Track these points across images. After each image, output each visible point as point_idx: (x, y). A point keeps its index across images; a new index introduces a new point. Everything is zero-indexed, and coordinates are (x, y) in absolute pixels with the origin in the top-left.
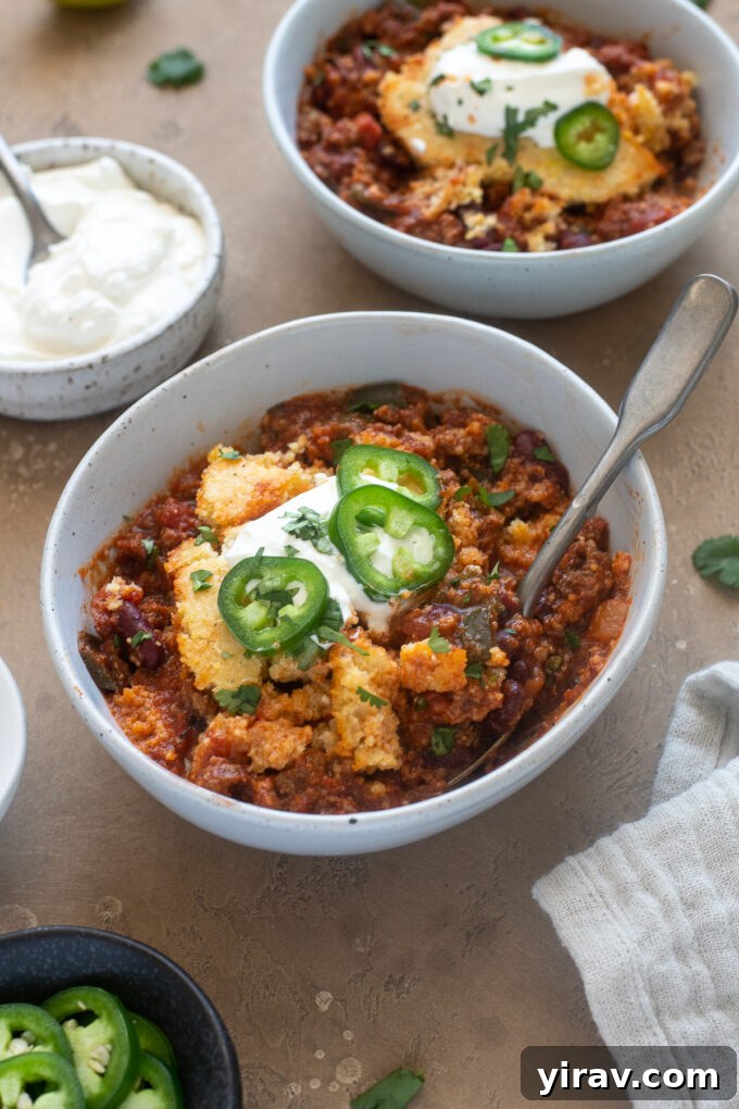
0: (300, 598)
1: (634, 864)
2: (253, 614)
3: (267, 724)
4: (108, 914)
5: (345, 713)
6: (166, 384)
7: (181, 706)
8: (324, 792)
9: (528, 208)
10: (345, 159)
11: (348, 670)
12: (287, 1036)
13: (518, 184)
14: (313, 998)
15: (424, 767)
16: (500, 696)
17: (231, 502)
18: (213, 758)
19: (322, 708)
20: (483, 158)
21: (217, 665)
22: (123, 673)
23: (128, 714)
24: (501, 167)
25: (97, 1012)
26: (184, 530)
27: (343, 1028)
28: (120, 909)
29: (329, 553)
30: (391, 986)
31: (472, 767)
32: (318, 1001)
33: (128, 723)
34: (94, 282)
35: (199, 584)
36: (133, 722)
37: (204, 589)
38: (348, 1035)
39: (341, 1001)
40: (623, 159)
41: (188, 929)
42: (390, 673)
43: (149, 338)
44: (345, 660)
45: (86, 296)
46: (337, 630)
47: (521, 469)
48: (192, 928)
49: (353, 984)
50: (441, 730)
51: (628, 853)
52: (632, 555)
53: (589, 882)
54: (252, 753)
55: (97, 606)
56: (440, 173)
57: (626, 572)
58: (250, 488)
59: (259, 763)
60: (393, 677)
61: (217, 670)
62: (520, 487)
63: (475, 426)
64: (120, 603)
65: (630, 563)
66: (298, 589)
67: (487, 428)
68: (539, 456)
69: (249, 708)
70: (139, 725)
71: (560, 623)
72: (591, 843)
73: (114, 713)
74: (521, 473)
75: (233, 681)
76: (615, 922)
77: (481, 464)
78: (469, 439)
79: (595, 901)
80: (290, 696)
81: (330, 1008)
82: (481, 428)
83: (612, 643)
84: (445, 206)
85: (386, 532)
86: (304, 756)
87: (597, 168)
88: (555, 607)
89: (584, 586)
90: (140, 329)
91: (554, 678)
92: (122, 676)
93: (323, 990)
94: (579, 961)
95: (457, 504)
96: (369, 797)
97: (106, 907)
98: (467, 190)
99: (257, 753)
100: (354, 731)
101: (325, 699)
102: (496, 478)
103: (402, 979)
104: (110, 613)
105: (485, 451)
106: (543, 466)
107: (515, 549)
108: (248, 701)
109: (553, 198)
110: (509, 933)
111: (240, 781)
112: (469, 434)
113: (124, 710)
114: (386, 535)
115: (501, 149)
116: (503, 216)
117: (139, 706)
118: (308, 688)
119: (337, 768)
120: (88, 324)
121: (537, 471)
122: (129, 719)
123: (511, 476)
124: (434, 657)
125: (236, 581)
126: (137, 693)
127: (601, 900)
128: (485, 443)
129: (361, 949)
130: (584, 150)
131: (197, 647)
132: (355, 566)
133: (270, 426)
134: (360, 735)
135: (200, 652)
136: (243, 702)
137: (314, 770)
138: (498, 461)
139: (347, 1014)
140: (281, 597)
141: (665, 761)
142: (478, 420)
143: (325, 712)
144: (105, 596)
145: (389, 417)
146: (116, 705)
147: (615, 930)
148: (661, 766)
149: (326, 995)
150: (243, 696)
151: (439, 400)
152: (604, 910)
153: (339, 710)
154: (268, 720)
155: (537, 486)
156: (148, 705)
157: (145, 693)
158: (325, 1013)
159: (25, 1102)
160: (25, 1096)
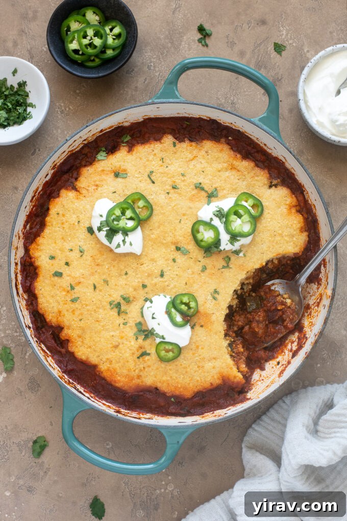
159: (89, 38)
160: (87, 38)
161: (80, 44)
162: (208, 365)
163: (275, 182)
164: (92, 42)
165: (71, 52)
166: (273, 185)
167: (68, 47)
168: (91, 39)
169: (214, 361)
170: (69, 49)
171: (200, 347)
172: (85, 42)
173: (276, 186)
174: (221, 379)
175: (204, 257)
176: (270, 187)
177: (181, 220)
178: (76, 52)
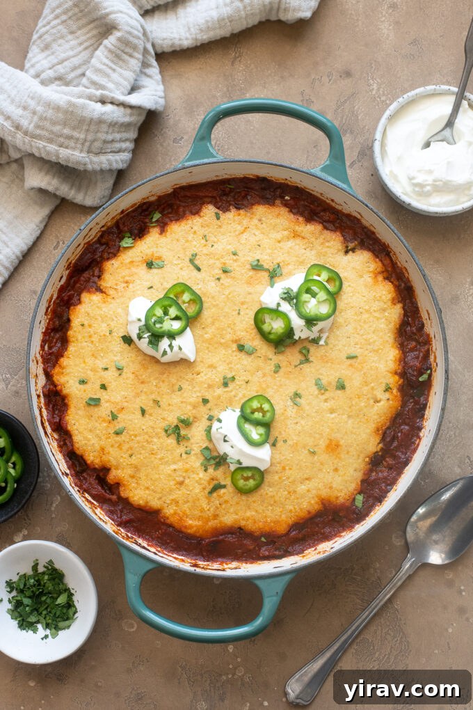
162: (302, 488)
163: (351, 245)
166: (350, 250)
169: (308, 482)
171: (287, 468)
173: (353, 250)
174: (320, 503)
175: (275, 353)
176: (347, 252)
177: (239, 310)
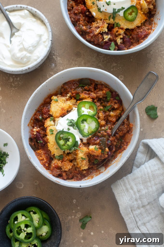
0: (71, 140)
1: (130, 184)
2: (62, 142)
3: (65, 163)
4: (36, 184)
5: (79, 161)
6: (43, 85)
7: (48, 155)
8: (75, 174)
9: (117, 32)
10: (78, 17)
11: (79, 154)
12: (68, 208)
13: (115, 25)
14: (72, 201)
15: (93, 165)
16: (107, 156)
17: (57, 112)
18: (55, 169)
19: (75, 157)
20: (108, 18)
21: (55, 151)
22: (37, 145)
23: (39, 155)
24: (112, 21)
25: (36, 212)
26: (47, 115)
27: (78, 207)
28: (38, 183)
29: (76, 129)
30: (86, 199)
31: (102, 165)
32: (73, 201)
33: (39, 157)
34: (26, 50)
35: (51, 133)
36: (40, 157)
37: (52, 134)
38: (79, 208)
39: (78, 201)
40: (138, 18)
41: (50, 187)
42: (87, 152)
43: (38, 63)
44: (79, 152)
45: (24, 53)
46: (78, 147)
47: (113, 101)
48: (51, 187)
49: (79, 198)
50: (96, 160)
51: (129, 182)
52: (133, 124)
53: (121, 188)
54: (62, 168)
55: (32, 133)
56: (99, 21)
57: (132, 128)
58: (60, 109)
59: (63, 169)
60: (88, 152)
61: (55, 152)
62: (113, 104)
63: (104, 92)
64: (36, 133)
65: (133, 126)
66: (70, 138)
67: (107, 92)
68: (117, 99)
69: (61, 159)
70: (41, 158)
71: (119, 136)
72: (122, 178)
73: (36, 155)
74: (113, 102)
75: (58, 154)
76: (125, 196)
77: (105, 98)
78: (103, 94)
79: (122, 191)
80: (69, 156)
81: (76, 202)
82: (105, 92)
83: (128, 143)
84: (99, 32)
85: (87, 123)
86: (71, 168)
87: (132, 21)
88: (118, 133)
89: (124, 131)
90: (36, 60)
91: (117, 147)
92: (37, 146)
93: (74, 199)
94: (119, 204)
95: (100, 111)
96: (83, 174)
97: (36, 182)
98: (104, 29)
99: (63, 168)
100: (80, 163)
101: (75, 156)
102: (108, 102)
103: (88, 197)
104: (34, 135)
105: (106, 96)
106: (117, 101)
107: (111, 118)
108: (61, 158)
109: (122, 29)
110: (107, 189)
111: (60, 173)
112: (103, 93)
113: (38, 154)
114: (86, 123)
115: (112, 17)
116: (112, 34)
117: (41, 154)
118: (72, 154)
119: (77, 169)
120: (25, 60)
121: (116, 102)
122: (39, 156)
123: (111, 102)
124: (95, 151)
125: (58, 135)
126: (40, 152)
127: (123, 191)
128: (106, 94)
129: (81, 192)
130: (130, 17)
131: (51, 147)
132: (81, 131)
133: (63, 87)
134: (81, 164)
135: (52, 147)
136: (60, 158)
137: (73, 170)
138: (108, 99)
139: (78, 204)
140: (67, 140)
141: (137, 157)
142: (105, 90)
143: (75, 158)
144: (33, 131)
145: (87, 89)
146: (36, 153)
147: (125, 198)
148: (136, 159)
149: (75, 200)
150: (60, 157)
151: (97, 82)
152: (124, 193)
153: (78, 160)
154: (65, 161)
155: (116, 105)
156: (42, 154)
157: (41, 151)
158: (75, 203)
159: (25, 229)
160: (25, 228)
161: (21, 222)
164: (23, 232)
165: (16, 216)
167: (20, 213)
168: (25, 231)
170: (18, 213)
172: (23, 226)
178: (16, 219)
